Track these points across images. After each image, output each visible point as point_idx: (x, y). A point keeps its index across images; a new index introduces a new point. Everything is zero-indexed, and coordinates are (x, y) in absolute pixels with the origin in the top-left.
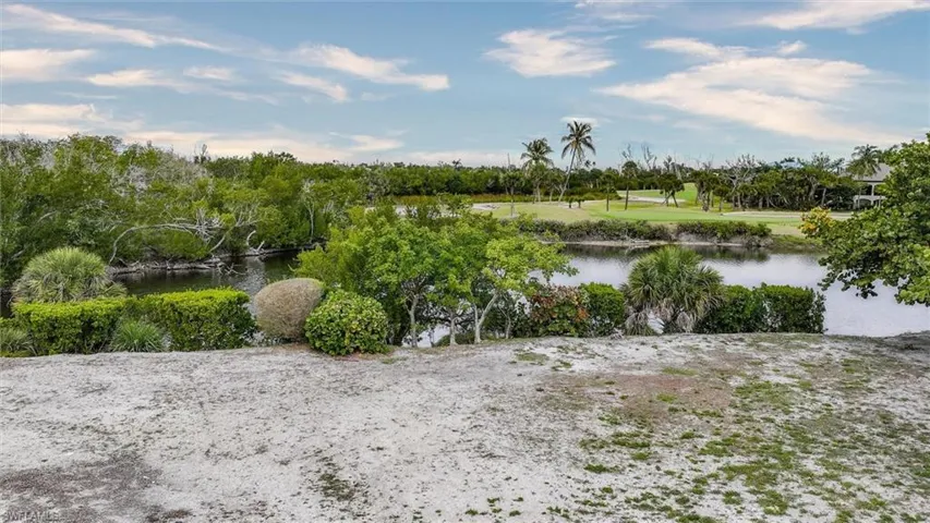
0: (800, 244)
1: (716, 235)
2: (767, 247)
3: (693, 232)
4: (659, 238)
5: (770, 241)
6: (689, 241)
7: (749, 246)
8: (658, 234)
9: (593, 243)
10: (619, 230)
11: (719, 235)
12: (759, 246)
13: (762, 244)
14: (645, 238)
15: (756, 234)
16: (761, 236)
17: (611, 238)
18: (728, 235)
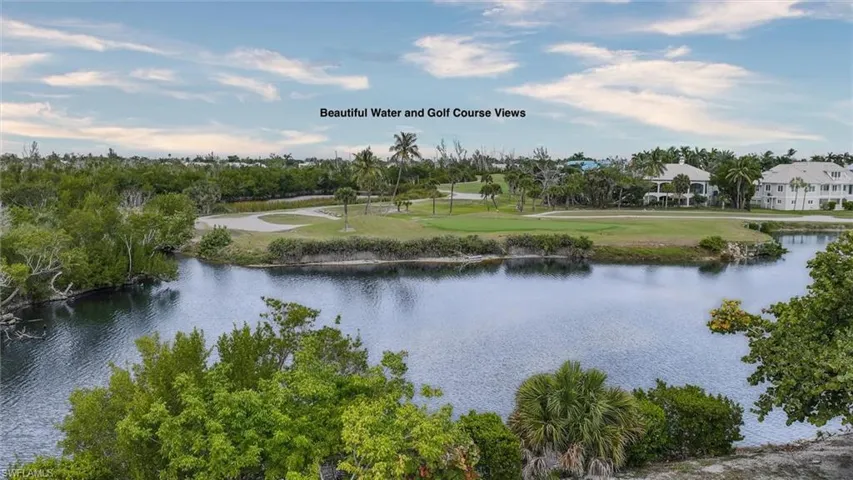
0: (619, 255)
1: (543, 248)
2: (589, 258)
3: (521, 245)
4: (491, 253)
5: (591, 253)
6: (518, 254)
7: (573, 258)
8: (489, 249)
9: (428, 260)
10: (454, 247)
11: (546, 248)
12: (582, 257)
13: (586, 256)
14: (478, 254)
15: (579, 247)
16: (585, 249)
17: (445, 254)
18: (554, 248)
